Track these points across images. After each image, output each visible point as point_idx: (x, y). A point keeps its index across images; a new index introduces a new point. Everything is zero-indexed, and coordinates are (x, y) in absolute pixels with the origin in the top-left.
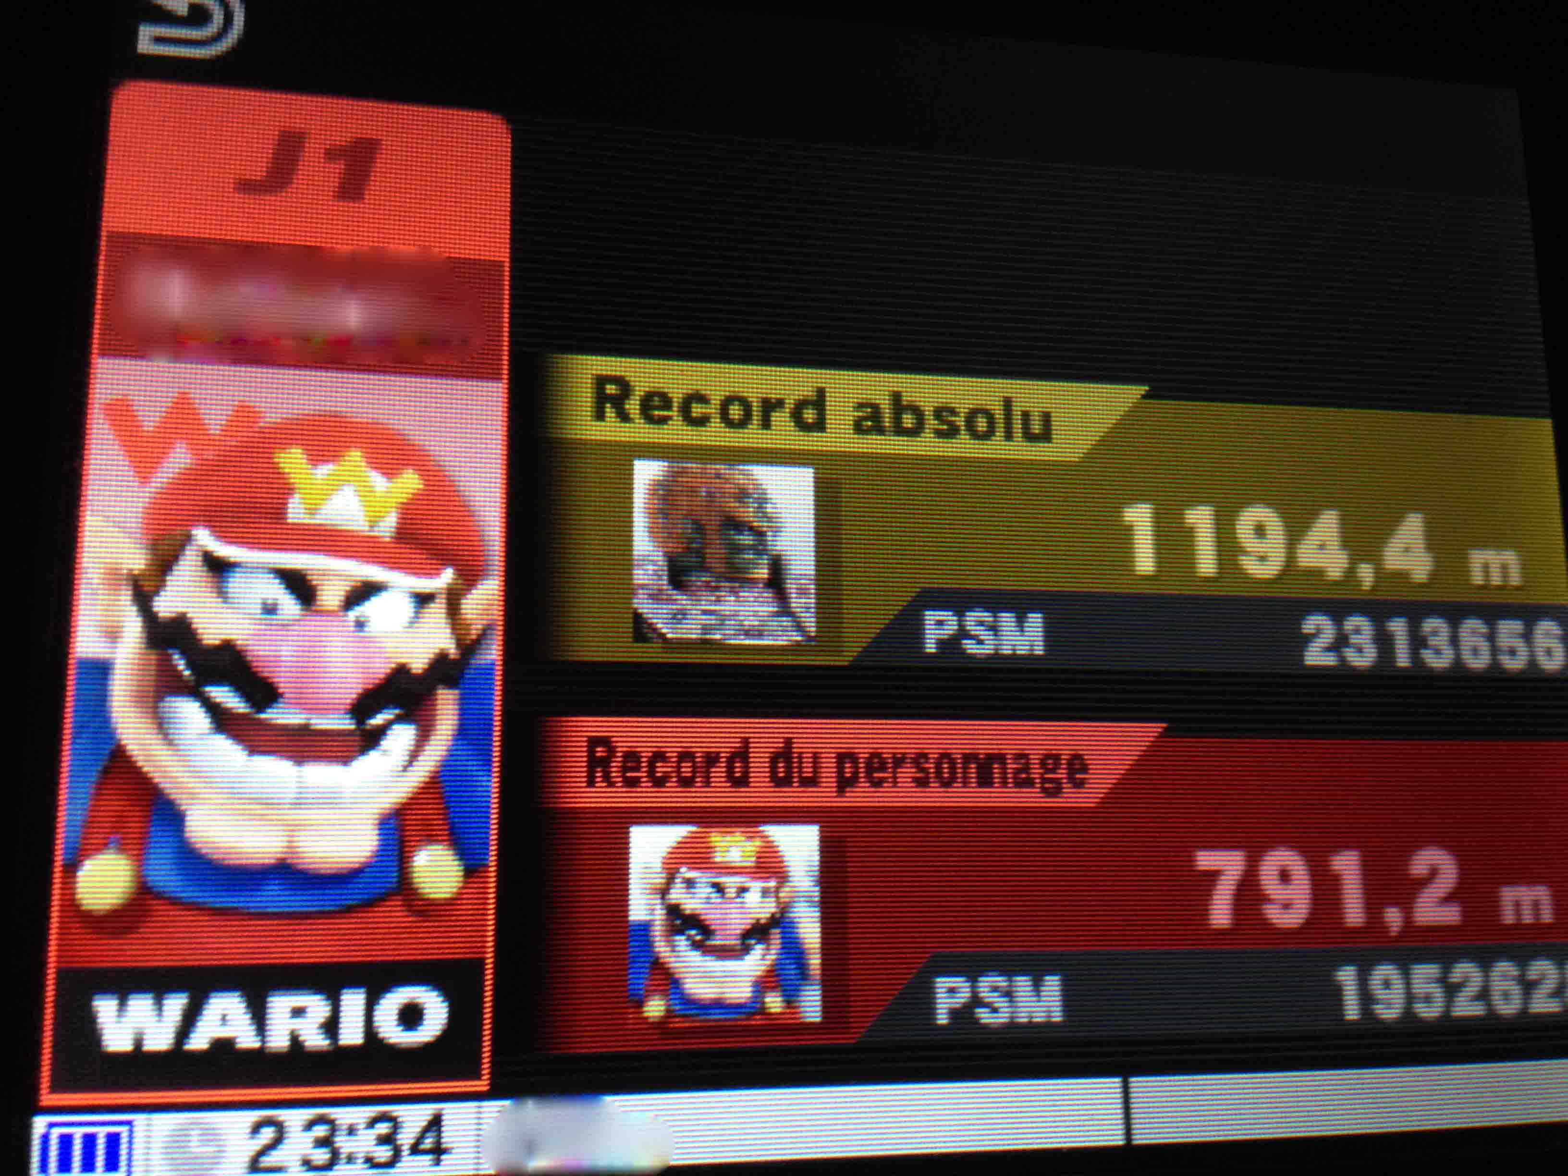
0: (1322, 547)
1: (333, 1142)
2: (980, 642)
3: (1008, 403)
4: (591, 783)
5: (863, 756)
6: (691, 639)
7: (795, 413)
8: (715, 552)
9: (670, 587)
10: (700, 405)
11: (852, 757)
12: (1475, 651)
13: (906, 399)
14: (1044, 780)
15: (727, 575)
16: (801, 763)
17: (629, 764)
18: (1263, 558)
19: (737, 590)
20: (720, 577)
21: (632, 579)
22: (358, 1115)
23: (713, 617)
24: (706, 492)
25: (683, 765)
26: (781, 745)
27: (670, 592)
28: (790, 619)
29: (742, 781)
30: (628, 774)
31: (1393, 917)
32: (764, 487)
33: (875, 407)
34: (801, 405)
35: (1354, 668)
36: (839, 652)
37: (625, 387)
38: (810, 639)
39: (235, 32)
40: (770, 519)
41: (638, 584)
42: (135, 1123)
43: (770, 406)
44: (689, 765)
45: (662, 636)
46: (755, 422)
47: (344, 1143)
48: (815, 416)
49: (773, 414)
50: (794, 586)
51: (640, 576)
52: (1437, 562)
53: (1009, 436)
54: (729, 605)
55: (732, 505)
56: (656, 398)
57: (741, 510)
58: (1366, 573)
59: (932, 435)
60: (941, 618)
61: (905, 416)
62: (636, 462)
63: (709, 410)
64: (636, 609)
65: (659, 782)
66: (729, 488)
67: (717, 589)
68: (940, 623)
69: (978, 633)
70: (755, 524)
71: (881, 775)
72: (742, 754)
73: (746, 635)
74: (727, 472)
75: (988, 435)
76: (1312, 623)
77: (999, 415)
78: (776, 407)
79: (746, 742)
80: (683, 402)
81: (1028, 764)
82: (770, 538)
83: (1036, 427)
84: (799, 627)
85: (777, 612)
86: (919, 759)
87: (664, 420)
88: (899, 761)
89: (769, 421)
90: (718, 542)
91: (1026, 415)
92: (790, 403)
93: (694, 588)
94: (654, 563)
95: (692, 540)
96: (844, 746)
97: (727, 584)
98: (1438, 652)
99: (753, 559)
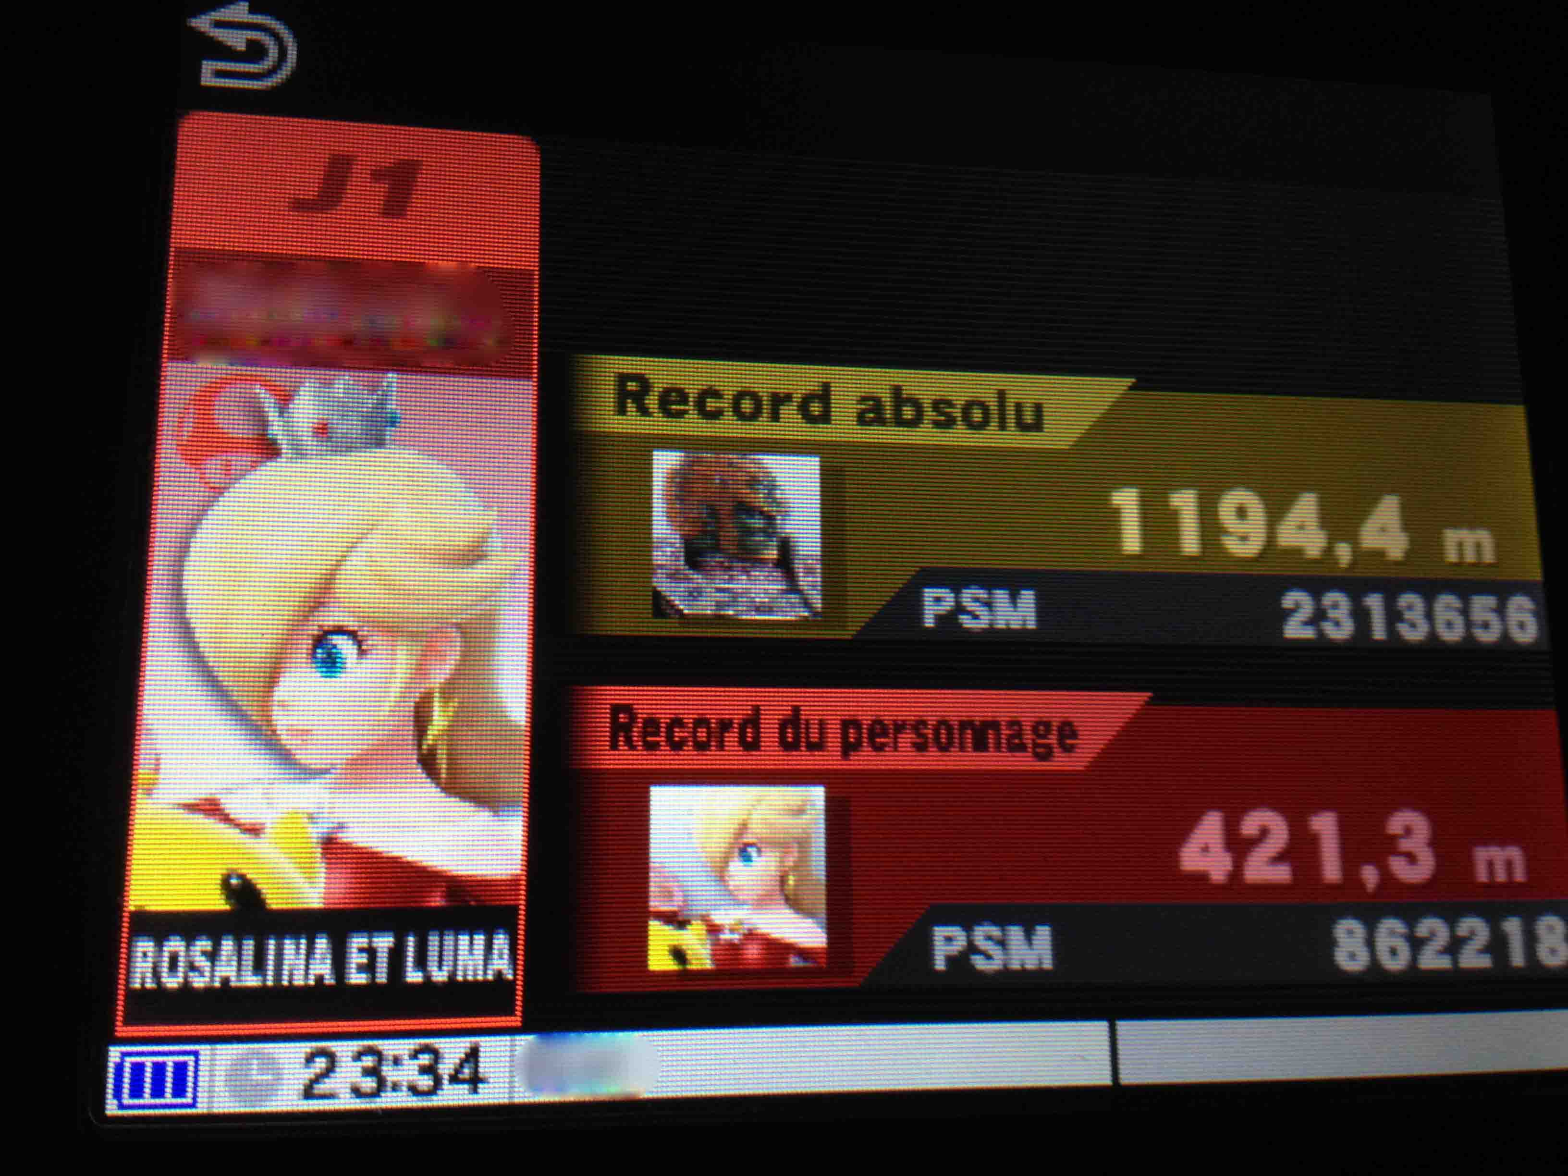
0: (1301, 527)
1: (380, 1071)
2: (976, 617)
3: (1002, 395)
4: (614, 746)
5: (866, 721)
6: (705, 615)
7: (802, 406)
8: (730, 533)
9: (687, 567)
10: (713, 400)
11: (856, 724)
12: (1449, 625)
13: (905, 393)
14: (1036, 745)
15: (740, 556)
16: (807, 728)
17: (649, 730)
18: (1244, 538)
19: (749, 569)
20: (733, 558)
21: (651, 560)
22: (402, 1047)
23: (726, 594)
24: (720, 479)
25: (699, 730)
26: (789, 712)
27: (687, 572)
28: (797, 596)
29: (751, 746)
30: (649, 739)
31: (1370, 875)
32: (774, 475)
33: (877, 400)
34: (806, 400)
35: (1331, 641)
36: (844, 627)
37: (645, 385)
38: (816, 614)
39: (289, 64)
40: (779, 504)
41: (657, 565)
42: (202, 1052)
43: (779, 400)
44: (704, 730)
45: (680, 612)
46: (765, 415)
47: (389, 1072)
48: (821, 409)
49: (782, 407)
50: (801, 566)
51: (659, 557)
52: (1412, 541)
53: (1003, 426)
54: (741, 583)
55: (744, 491)
56: (674, 394)
57: (753, 496)
58: (1344, 552)
59: (930, 426)
60: (938, 595)
61: (905, 408)
62: (655, 453)
63: (722, 405)
64: (655, 587)
65: (677, 746)
66: (741, 476)
67: (730, 568)
68: (938, 600)
69: (973, 608)
70: (766, 509)
71: (882, 740)
72: (753, 720)
73: (755, 611)
74: (740, 461)
75: (983, 425)
76: (1290, 599)
77: (993, 406)
78: (784, 401)
79: (757, 709)
80: (698, 397)
81: (1021, 730)
82: (779, 522)
83: (1029, 418)
84: (807, 604)
85: (786, 590)
86: (919, 725)
87: (680, 414)
88: (899, 727)
89: (778, 413)
90: (731, 525)
91: (1019, 407)
92: (797, 398)
93: (709, 568)
94: (672, 545)
95: (705, 524)
96: (848, 712)
97: (740, 564)
98: (1413, 625)
99: (764, 541)
